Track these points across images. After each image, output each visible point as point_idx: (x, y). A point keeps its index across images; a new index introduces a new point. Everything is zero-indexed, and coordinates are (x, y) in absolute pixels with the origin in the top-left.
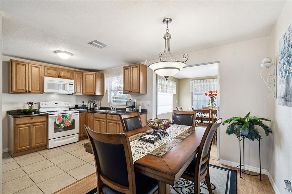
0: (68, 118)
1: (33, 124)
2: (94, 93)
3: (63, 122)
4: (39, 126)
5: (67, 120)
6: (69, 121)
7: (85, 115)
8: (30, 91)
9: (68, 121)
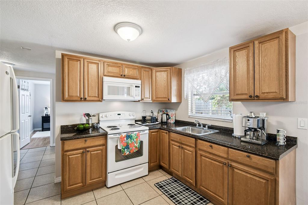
0: (134, 140)
1: (88, 149)
2: (169, 99)
3: (127, 147)
4: (96, 152)
5: (133, 143)
6: (135, 144)
7: (156, 133)
8: (86, 99)
9: (134, 145)
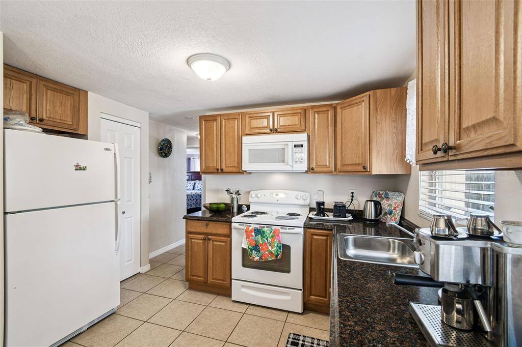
0: (267, 239)
1: (210, 237)
2: (364, 168)
3: (256, 248)
4: (219, 243)
5: (266, 244)
6: (270, 248)
7: (325, 238)
8: (222, 170)
9: (268, 248)
